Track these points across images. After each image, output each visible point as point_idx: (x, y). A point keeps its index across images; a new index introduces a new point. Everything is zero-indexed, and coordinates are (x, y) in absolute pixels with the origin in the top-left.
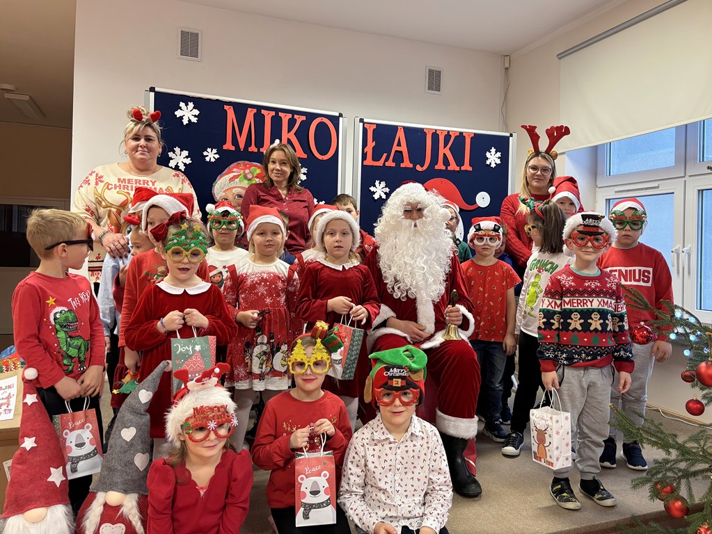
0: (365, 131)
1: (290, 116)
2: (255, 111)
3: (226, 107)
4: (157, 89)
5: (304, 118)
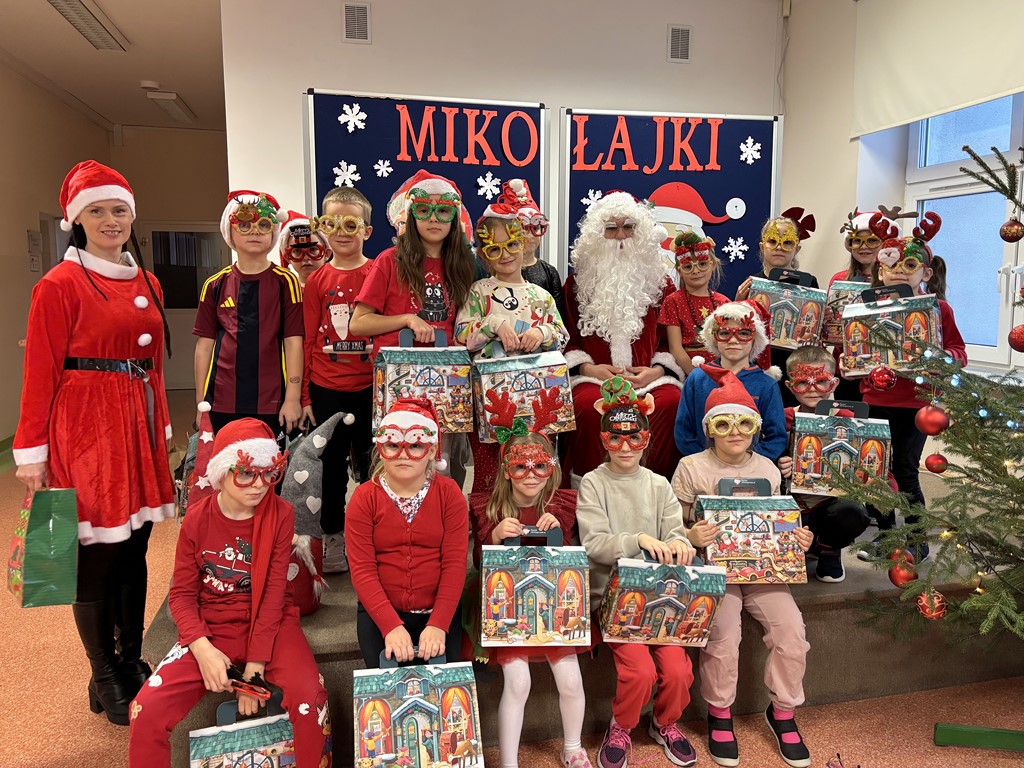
0: (574, 125)
1: (477, 112)
2: (433, 109)
3: (398, 107)
4: (316, 91)
5: (495, 114)
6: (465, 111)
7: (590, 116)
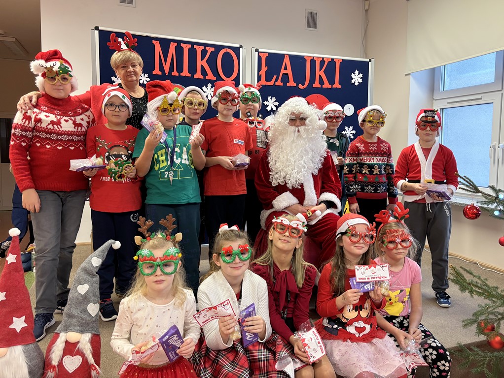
0: (260, 58)
1: (202, 48)
2: (176, 44)
3: (154, 42)
4: (100, 28)
5: (213, 49)
6: (195, 47)
7: (269, 54)
